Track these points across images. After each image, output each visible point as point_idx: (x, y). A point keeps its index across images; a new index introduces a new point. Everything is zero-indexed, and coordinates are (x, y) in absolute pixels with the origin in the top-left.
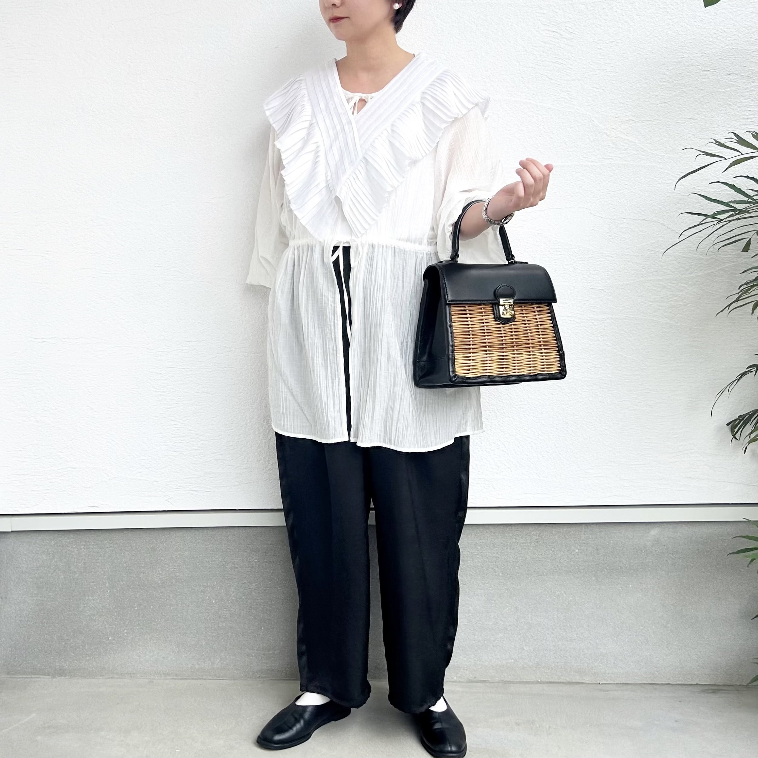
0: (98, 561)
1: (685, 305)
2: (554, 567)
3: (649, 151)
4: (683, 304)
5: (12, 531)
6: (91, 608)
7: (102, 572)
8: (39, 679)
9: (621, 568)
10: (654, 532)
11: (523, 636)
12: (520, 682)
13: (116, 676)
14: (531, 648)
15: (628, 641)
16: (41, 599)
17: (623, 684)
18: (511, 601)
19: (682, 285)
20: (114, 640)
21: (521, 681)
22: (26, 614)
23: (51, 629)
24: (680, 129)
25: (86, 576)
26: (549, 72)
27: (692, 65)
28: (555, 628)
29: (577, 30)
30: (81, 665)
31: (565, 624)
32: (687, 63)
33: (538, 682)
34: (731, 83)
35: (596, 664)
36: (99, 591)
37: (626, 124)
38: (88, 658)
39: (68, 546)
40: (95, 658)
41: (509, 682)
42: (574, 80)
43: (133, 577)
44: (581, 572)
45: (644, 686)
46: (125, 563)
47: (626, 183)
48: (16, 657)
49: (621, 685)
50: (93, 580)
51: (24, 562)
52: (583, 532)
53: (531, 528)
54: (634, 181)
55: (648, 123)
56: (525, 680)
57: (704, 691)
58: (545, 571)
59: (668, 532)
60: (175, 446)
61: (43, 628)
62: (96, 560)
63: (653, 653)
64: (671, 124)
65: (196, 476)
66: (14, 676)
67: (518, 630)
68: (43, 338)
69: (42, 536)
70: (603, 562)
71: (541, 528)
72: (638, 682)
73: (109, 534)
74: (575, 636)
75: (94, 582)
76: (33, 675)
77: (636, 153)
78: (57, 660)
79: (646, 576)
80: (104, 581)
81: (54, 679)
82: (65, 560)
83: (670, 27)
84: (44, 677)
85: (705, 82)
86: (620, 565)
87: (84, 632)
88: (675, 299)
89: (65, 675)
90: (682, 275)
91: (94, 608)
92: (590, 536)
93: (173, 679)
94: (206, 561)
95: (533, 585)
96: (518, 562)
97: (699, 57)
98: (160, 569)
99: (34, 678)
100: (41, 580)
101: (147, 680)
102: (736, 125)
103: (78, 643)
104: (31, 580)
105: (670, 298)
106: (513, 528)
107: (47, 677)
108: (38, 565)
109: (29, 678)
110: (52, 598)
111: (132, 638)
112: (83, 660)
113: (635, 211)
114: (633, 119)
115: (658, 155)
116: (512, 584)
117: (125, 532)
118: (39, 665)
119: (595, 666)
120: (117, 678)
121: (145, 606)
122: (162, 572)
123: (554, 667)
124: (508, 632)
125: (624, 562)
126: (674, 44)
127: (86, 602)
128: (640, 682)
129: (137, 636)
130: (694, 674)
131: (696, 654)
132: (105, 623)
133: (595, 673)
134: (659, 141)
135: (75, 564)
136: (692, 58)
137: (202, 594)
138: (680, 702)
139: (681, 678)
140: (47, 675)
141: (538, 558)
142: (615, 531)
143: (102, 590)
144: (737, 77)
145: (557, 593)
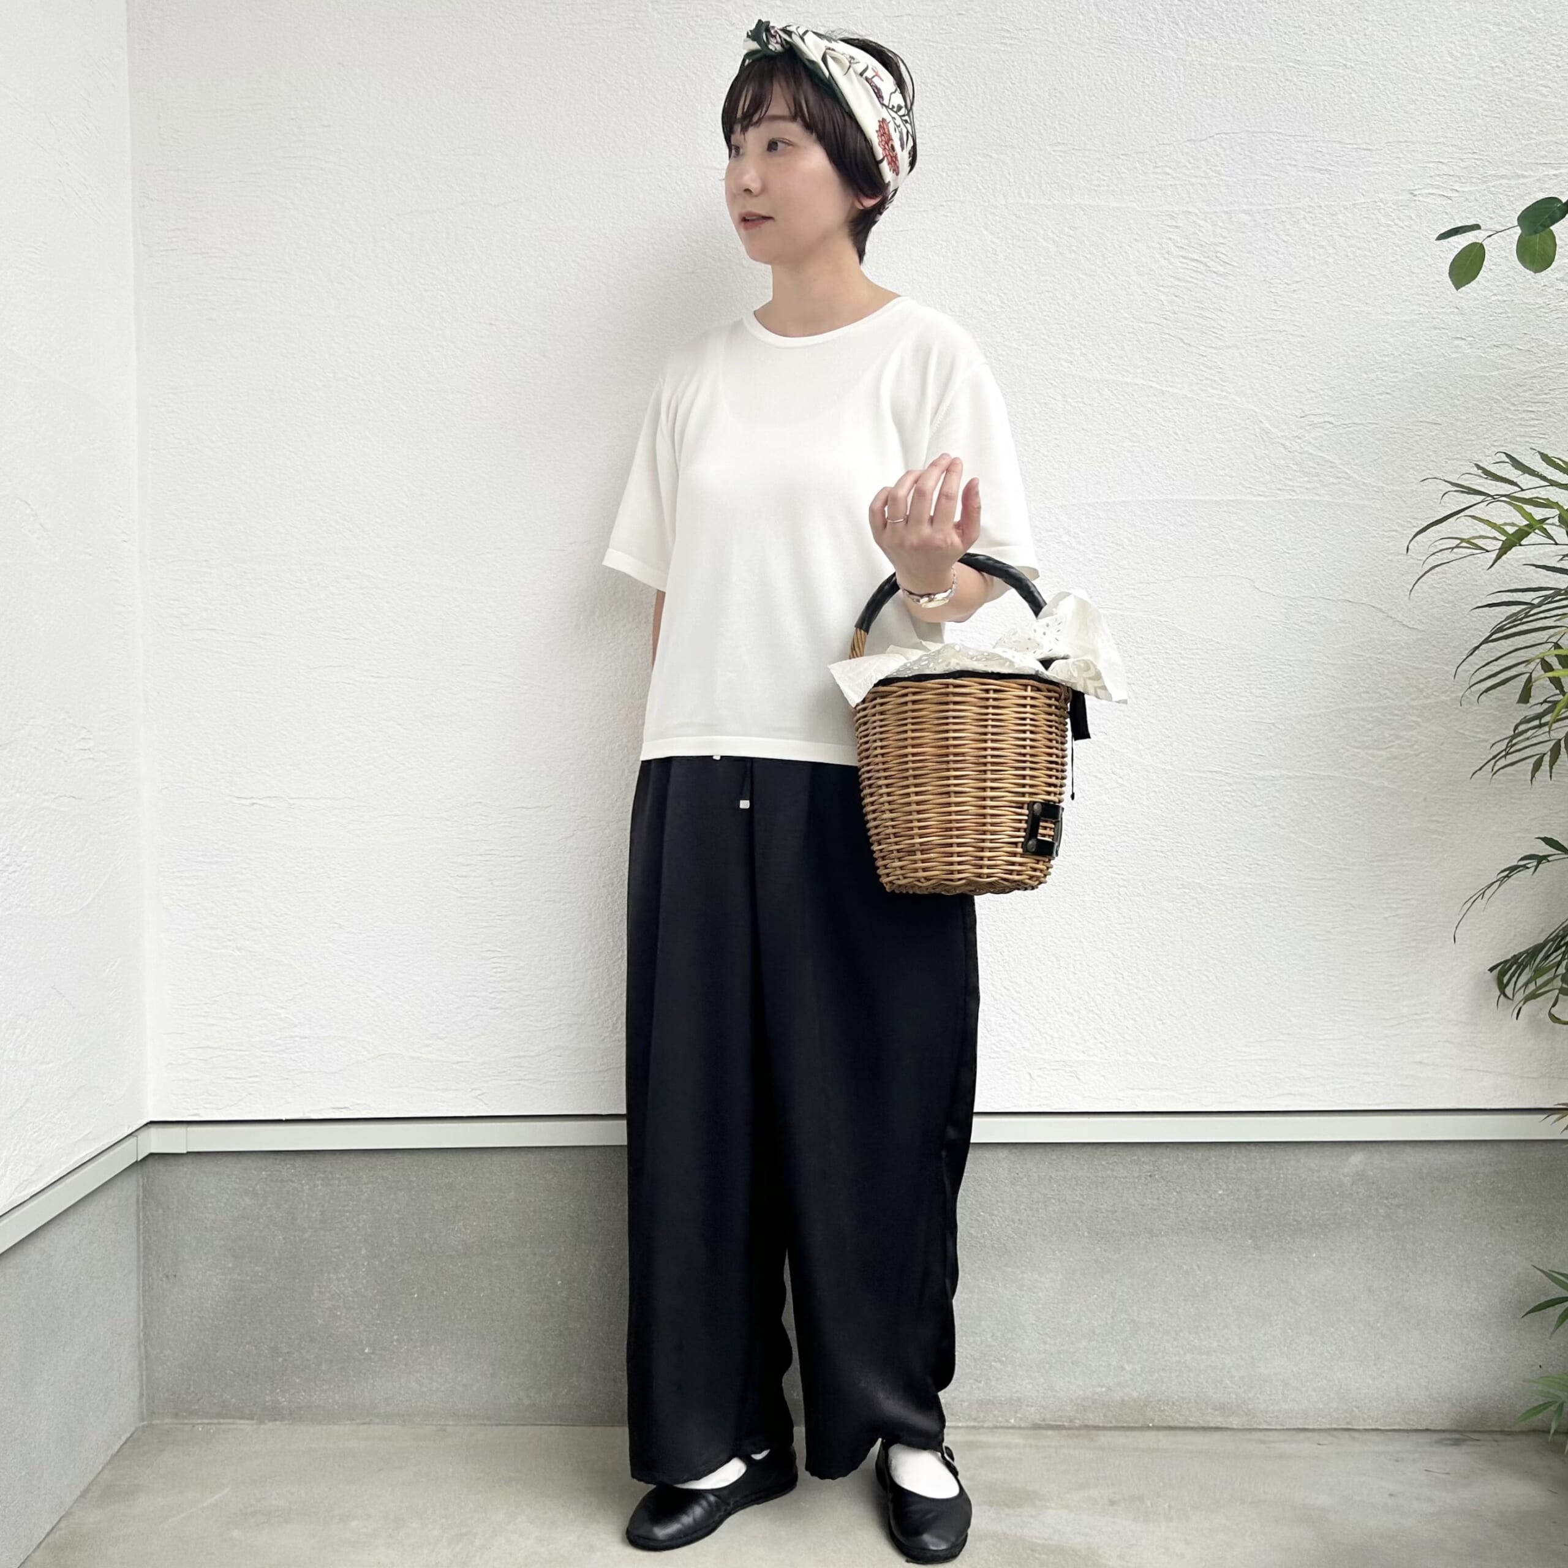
0: (346, 1208)
1: (1416, 755)
2: (1181, 1221)
3: (1359, 479)
4: (1412, 753)
5: (188, 1153)
6: (333, 1295)
7: (354, 1229)
8: (235, 1426)
9: (1299, 1223)
10: (1357, 1159)
11: (1123, 1344)
12: (1115, 1428)
13: (377, 1420)
14: (1136, 1367)
15: (1308, 1354)
16: (239, 1278)
17: (1298, 1429)
18: (1102, 1282)
19: (1414, 718)
20: (373, 1353)
21: (1120, 1425)
22: (211, 1305)
23: (256, 1333)
24: (1411, 440)
25: (324, 1236)
26: (1184, 332)
27: (1436, 328)
28: (1181, 1331)
29: (1235, 259)
30: (313, 1399)
31: (1197, 1324)
32: (1427, 324)
33: (1149, 1428)
34: (1501, 361)
35: (1251, 1395)
36: (347, 1264)
37: (1320, 430)
38: (326, 1387)
39: (292, 1181)
40: (339, 1387)
41: (1097, 1428)
42: (1229, 347)
43: (412, 1238)
44: (1226, 1230)
45: (1335, 1433)
46: (398, 1212)
47: (1318, 535)
48: (190, 1385)
49: (1294, 1432)
50: (337, 1244)
51: (210, 1211)
52: (1232, 1158)
53: (1139, 1152)
54: (1331, 532)
55: (1357, 429)
56: (1125, 1425)
57: (1439, 1442)
58: (1164, 1227)
59: (1381, 1159)
60: (495, 998)
61: (243, 1332)
62: (344, 1206)
63: (1350, 1375)
64: (1395, 430)
65: (532, 1054)
66: (186, 1421)
67: (1114, 1333)
68: (252, 798)
69: (246, 1162)
70: (1266, 1212)
71: (1158, 1151)
72: (1323, 1427)
73: (368, 1159)
74: (1215, 1344)
75: (339, 1247)
76: (224, 1418)
77: (1335, 481)
78: (268, 1392)
79: (1341, 1238)
80: (357, 1244)
81: (262, 1426)
82: (286, 1206)
83: (1397, 260)
84: (242, 1421)
85: (1457, 358)
86: (1296, 1218)
87: (319, 1338)
88: (1399, 745)
89: (283, 1419)
90: (1413, 700)
91: (339, 1295)
92: (1244, 1166)
93: (481, 1424)
94: (548, 1209)
95: (1142, 1254)
96: (1116, 1211)
97: (1447, 314)
98: (461, 1224)
99: (224, 1424)
100: (241, 1243)
101: (435, 1428)
102: (1507, 437)
103: (308, 1360)
104: (222, 1242)
105: (1390, 741)
106: (1108, 1150)
107: (247, 1422)
108: (236, 1215)
109: (215, 1424)
110: (261, 1276)
111: (408, 1349)
112: (316, 1391)
113: (1331, 585)
114: (1331, 419)
115: (1374, 486)
116: (1105, 1251)
117: (398, 1155)
118: (234, 1400)
119: (1249, 1399)
120: (378, 1424)
121: (433, 1292)
122: (466, 1229)
123: (1177, 1401)
124: (1096, 1337)
125: (1304, 1213)
126: (1403, 289)
127: (325, 1284)
128: (1328, 1427)
129: (415, 1347)
130: (1423, 1413)
131: (1426, 1377)
132: (358, 1323)
133: (1249, 1410)
134: (1375, 460)
135: (305, 1213)
136: (1435, 316)
137: (539, 1269)
138: (1397, 1461)
139: (1399, 1420)
140: (248, 1419)
141: (1153, 1205)
142: (1287, 1158)
143: (352, 1262)
144: (1510, 351)
145: (1185, 1267)
